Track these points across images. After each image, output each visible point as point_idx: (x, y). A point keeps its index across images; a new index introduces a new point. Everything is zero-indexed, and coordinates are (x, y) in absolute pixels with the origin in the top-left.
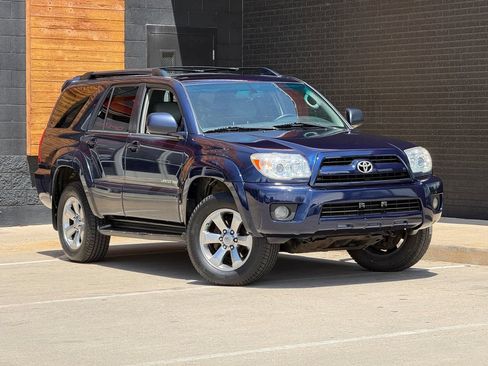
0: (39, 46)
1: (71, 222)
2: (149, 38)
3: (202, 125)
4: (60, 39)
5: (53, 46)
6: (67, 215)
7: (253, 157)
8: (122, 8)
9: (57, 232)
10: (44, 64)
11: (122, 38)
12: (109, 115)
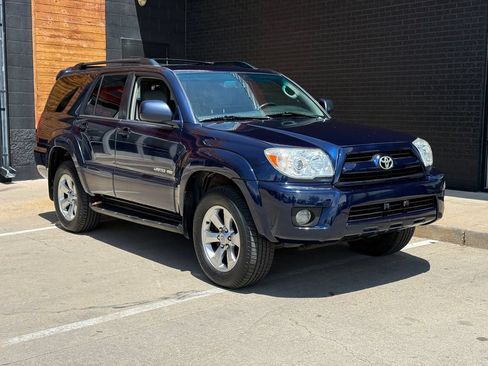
0: (43, 49)
1: (66, 196)
2: (123, 48)
3: (197, 114)
4: (59, 45)
5: (53, 50)
6: (62, 190)
7: (268, 153)
8: (104, 25)
9: (53, 202)
10: (46, 63)
11: (104, 47)
12: (99, 102)
